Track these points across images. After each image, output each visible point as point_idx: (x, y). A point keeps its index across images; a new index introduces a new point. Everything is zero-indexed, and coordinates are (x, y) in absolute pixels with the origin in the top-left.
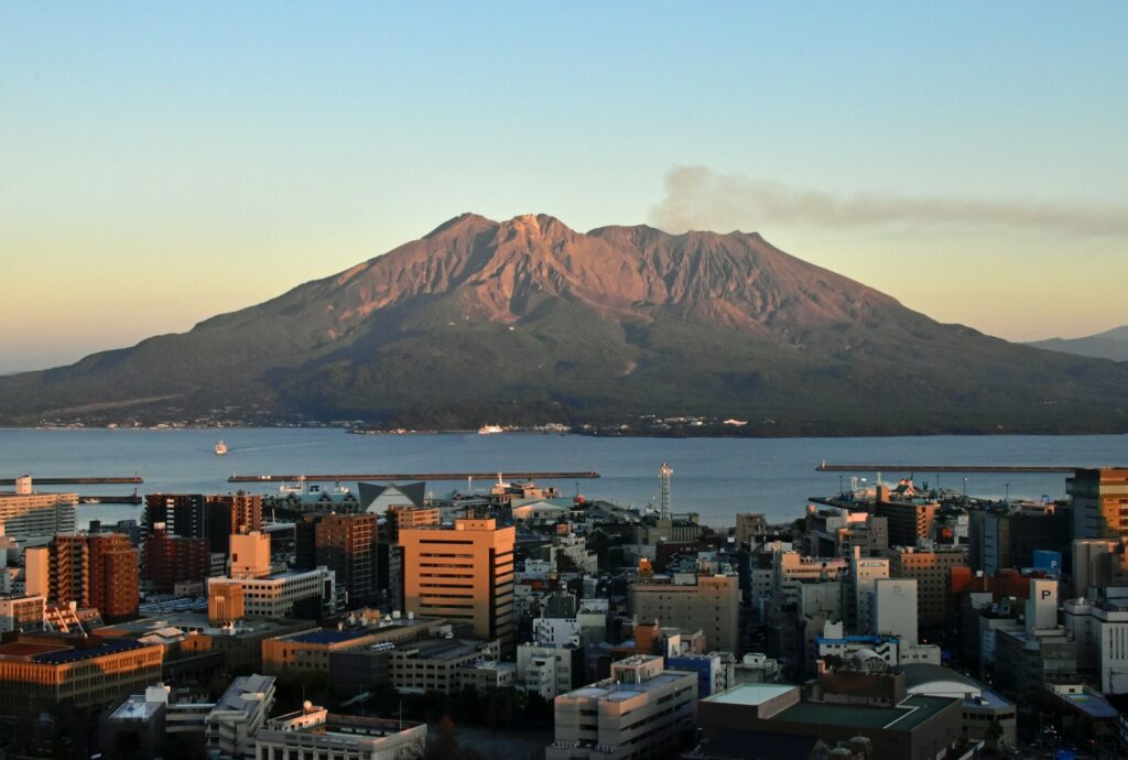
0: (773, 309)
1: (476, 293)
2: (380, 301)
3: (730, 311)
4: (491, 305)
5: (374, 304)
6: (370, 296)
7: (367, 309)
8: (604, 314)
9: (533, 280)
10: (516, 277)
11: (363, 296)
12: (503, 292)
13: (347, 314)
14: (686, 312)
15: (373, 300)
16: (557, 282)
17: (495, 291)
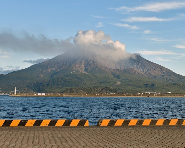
0: (145, 72)
1: (76, 66)
2: (52, 68)
3: (138, 71)
4: (79, 69)
5: (51, 69)
6: (50, 67)
7: (49, 70)
8: (107, 71)
9: (89, 64)
10: (85, 63)
11: (48, 67)
12: (82, 66)
13: (45, 71)
14: (127, 71)
15: (51, 68)
16: (95, 65)
17: (81, 66)
